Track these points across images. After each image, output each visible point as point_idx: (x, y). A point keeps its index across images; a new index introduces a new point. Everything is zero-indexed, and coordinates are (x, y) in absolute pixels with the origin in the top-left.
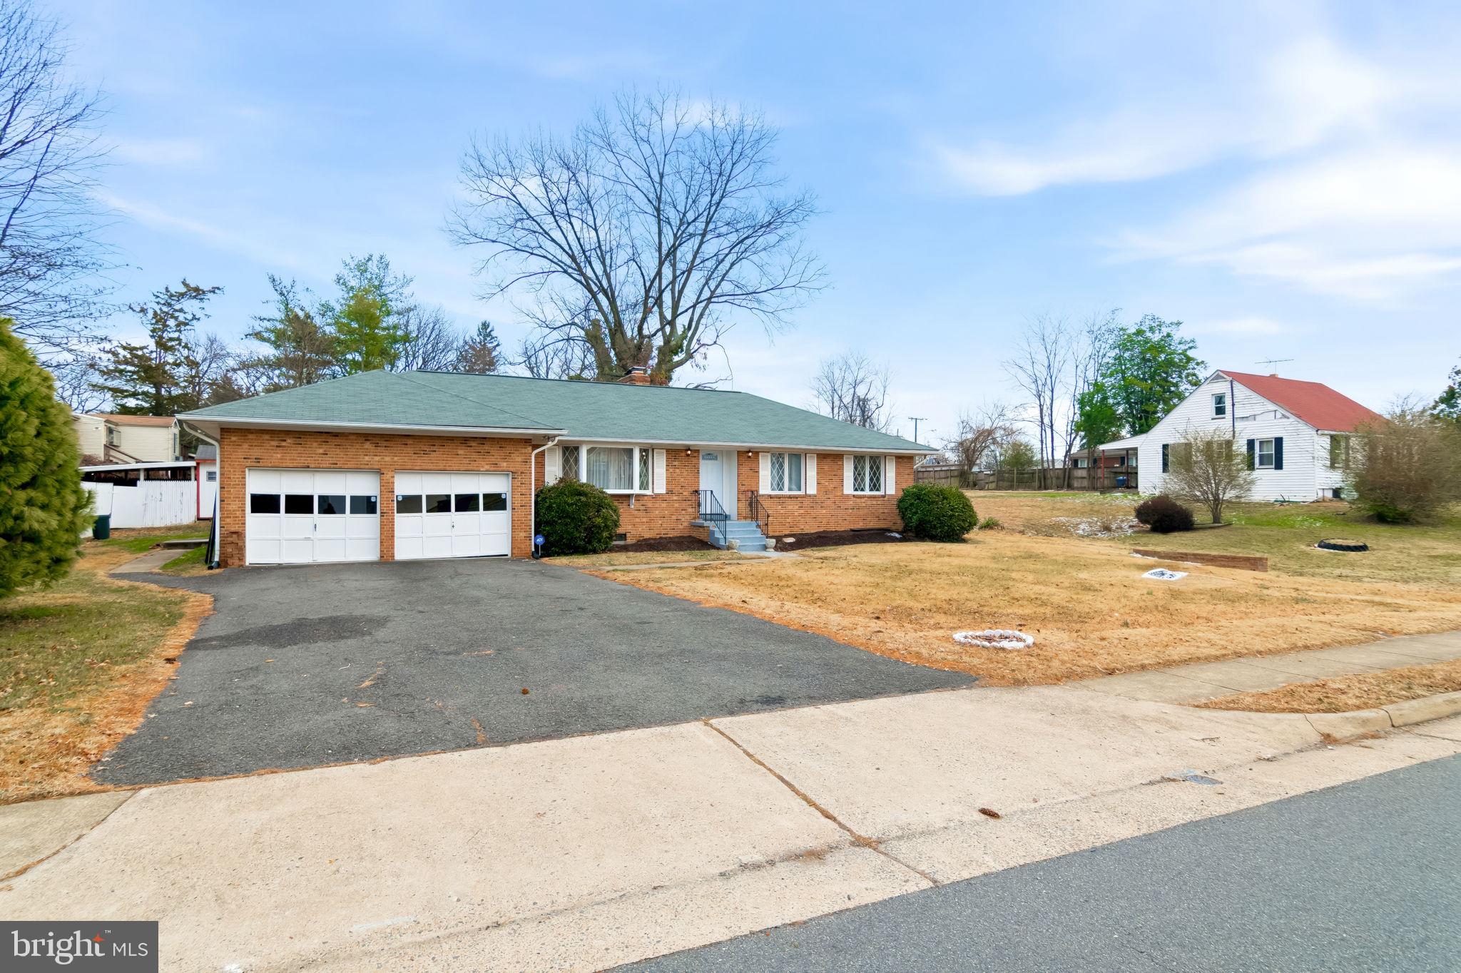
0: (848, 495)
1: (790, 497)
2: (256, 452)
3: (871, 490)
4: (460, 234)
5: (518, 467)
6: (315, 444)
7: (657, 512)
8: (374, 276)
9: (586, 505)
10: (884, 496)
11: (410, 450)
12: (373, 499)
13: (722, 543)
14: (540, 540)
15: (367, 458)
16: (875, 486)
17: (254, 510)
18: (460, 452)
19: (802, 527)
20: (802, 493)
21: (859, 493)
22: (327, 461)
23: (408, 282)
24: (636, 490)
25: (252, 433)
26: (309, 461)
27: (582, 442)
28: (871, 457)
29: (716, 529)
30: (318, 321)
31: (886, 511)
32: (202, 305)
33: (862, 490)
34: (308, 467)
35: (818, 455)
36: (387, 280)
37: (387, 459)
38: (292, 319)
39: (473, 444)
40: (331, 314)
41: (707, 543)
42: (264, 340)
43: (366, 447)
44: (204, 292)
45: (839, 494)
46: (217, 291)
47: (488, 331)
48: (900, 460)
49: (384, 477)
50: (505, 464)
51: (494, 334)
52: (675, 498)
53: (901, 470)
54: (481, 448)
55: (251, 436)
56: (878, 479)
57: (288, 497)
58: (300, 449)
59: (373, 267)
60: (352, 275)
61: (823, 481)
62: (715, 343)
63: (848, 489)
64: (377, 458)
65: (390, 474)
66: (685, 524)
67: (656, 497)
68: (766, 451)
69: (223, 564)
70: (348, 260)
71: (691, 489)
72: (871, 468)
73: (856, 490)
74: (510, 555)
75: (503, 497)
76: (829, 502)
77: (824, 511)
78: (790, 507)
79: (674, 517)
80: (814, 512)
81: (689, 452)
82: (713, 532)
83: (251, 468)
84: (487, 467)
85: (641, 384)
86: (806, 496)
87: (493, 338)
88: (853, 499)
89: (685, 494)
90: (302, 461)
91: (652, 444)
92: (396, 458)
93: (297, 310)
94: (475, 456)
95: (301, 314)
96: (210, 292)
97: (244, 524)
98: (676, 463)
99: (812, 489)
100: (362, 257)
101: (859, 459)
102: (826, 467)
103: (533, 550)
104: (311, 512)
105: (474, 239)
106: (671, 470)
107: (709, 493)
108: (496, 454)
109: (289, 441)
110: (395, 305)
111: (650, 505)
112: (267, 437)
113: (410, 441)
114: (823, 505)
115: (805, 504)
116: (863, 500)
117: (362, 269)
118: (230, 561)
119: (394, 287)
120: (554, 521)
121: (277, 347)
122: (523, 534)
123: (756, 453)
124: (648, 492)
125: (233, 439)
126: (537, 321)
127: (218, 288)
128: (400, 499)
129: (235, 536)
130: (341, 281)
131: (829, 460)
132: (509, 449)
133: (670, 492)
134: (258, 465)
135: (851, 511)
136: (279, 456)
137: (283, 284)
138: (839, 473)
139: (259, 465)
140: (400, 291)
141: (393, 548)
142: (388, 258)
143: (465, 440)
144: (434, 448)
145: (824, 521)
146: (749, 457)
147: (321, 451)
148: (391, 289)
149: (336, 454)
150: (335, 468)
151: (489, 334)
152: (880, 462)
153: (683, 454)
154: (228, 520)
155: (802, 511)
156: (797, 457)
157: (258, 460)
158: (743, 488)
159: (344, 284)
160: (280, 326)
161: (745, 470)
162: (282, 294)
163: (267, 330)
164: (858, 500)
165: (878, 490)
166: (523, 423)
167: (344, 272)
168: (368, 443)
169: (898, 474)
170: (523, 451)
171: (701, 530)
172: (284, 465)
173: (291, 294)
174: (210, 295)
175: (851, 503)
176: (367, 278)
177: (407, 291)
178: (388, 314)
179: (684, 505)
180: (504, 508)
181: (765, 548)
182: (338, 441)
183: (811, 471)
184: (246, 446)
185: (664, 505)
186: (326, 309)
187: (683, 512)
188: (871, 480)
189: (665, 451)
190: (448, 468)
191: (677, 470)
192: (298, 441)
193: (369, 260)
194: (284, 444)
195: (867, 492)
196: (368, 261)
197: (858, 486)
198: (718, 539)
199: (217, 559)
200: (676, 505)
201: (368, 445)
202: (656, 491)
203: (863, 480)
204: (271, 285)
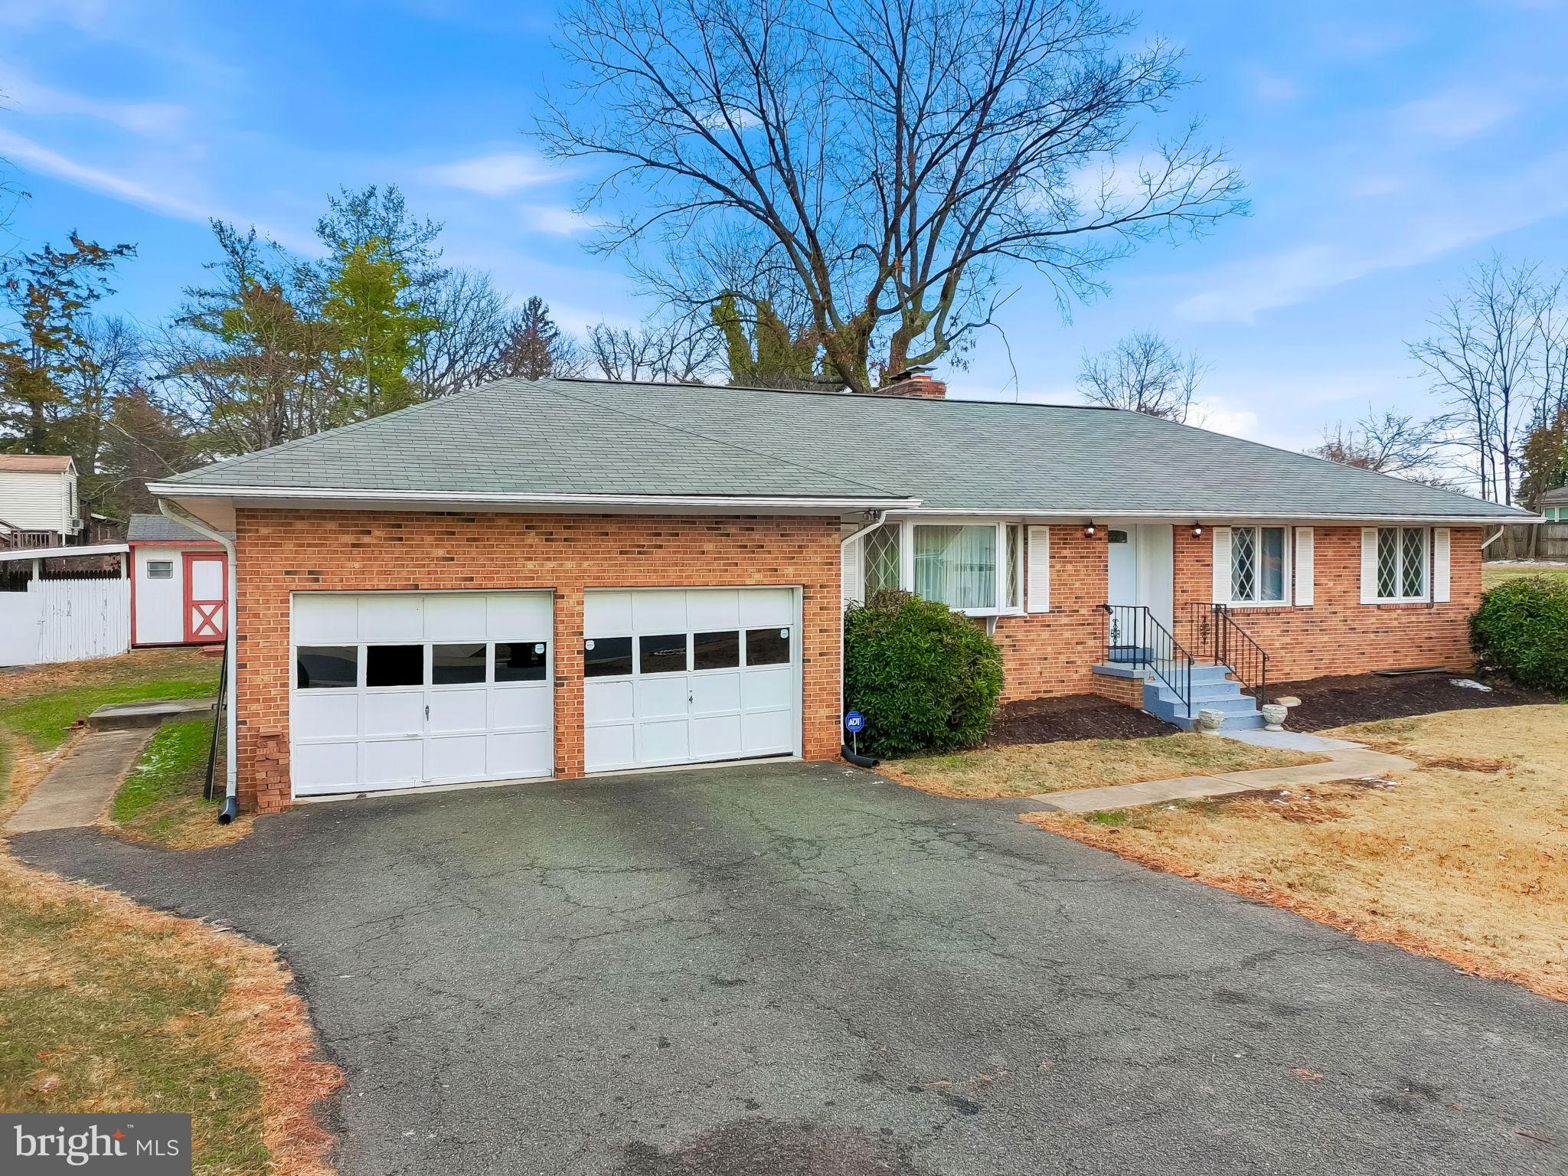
0: (1367, 606)
1: (1267, 612)
2: (311, 559)
3: (1406, 594)
4: (557, 139)
5: (815, 574)
6: (429, 539)
7: (1033, 649)
8: (379, 223)
9: (952, 651)
10: (1430, 606)
11: (610, 544)
12: (539, 650)
13: (1180, 713)
14: (855, 722)
15: (530, 565)
16: (1412, 589)
17: (304, 683)
18: (708, 547)
19: (1287, 670)
20: (1286, 602)
21: (1385, 600)
22: (454, 572)
23: (431, 233)
24: (1001, 608)
25: (302, 518)
26: (420, 575)
27: (904, 518)
28: (1406, 530)
29: (1159, 684)
30: (294, 296)
31: (1433, 634)
32: (102, 274)
33: (1390, 595)
34: (417, 587)
35: (1316, 529)
36: (401, 228)
37: (569, 565)
38: (252, 295)
39: (732, 530)
40: (310, 284)
41: (1138, 711)
42: (205, 327)
43: (529, 541)
44: (105, 253)
45: (1352, 603)
46: (125, 251)
47: (540, 312)
48: (1459, 535)
49: (561, 603)
50: (790, 570)
51: (548, 317)
52: (1065, 620)
53: (1460, 554)
54: (744, 539)
55: (299, 525)
56: (1418, 573)
57: (373, 651)
58: (399, 550)
59: (377, 205)
60: (343, 220)
61: (1324, 581)
62: (988, 321)
63: (1369, 593)
64: (550, 565)
65: (576, 596)
66: (1083, 671)
67: (1030, 620)
68: (1223, 524)
69: (243, 803)
70: (338, 196)
71: (1094, 603)
72: (1406, 552)
73: (1380, 595)
74: (798, 756)
75: (784, 635)
76: (1334, 622)
77: (1326, 638)
78: (1267, 632)
79: (1063, 658)
80: (1308, 640)
81: (1091, 530)
82: (1155, 691)
83: (297, 593)
84: (758, 577)
85: (931, 396)
86: (1295, 608)
87: (547, 323)
88: (1377, 612)
89: (1083, 611)
90: (404, 574)
91: (1023, 517)
92: (586, 564)
93: (258, 278)
94: (734, 554)
95: (264, 285)
96: (115, 252)
97: (287, 713)
98: (1066, 553)
99: (1306, 597)
100: (359, 191)
101: (1386, 534)
102: (1330, 553)
103: (843, 743)
104: (418, 680)
105: (579, 148)
106: (1058, 567)
107: (1140, 611)
108: (775, 546)
109: (377, 533)
110: (416, 270)
111: (1020, 636)
112: (332, 525)
113: (612, 528)
114: (1324, 626)
115: (1293, 626)
116: (1394, 615)
117: (359, 209)
118: (262, 800)
119: (413, 240)
120: (891, 685)
121: (227, 339)
122: (824, 712)
123: (1208, 528)
124: (1018, 611)
125: (264, 531)
126: (669, 290)
127: (128, 247)
128: (590, 646)
129: (271, 744)
130: (327, 231)
131: (1335, 539)
132: (799, 538)
133: (1057, 609)
134: (315, 585)
135: (1372, 636)
136: (357, 565)
137: (237, 235)
138: (1353, 562)
139: (317, 585)
140: (421, 246)
141: (581, 751)
142: (402, 191)
143: (717, 522)
144: (656, 541)
145: (1327, 657)
146: (1196, 536)
147: (441, 553)
148: (407, 244)
149: (471, 558)
150: (471, 588)
151: (541, 318)
152: (1420, 540)
153: (1079, 534)
154: (254, 707)
155: (1287, 640)
156: (1275, 535)
157: (314, 575)
158: (1183, 598)
159: (333, 235)
160: (232, 305)
161: (1187, 563)
162: (234, 252)
163: (213, 312)
164: (1386, 615)
165: (1417, 594)
166: (831, 486)
167: (332, 216)
168: (532, 533)
169: (1455, 562)
170: (825, 541)
171: (1124, 684)
172: (368, 585)
173: (248, 254)
174: (116, 259)
175: (1373, 620)
176: (367, 226)
177: (431, 247)
178: (405, 283)
179: (1082, 633)
180: (785, 658)
181: (1263, 722)
182: (473, 530)
183: (1303, 559)
184: (289, 546)
185: (1045, 634)
186: (303, 275)
187: (1080, 647)
188: (1406, 574)
189: (1047, 529)
190: (686, 582)
191: (1069, 567)
192: (396, 532)
193: (372, 194)
194: (366, 539)
195: (1399, 599)
196: (369, 197)
197: (1385, 589)
198: (1170, 706)
199: (231, 792)
200: (1067, 634)
201: (532, 538)
202: (1033, 608)
203: (1391, 574)
204: (217, 238)
